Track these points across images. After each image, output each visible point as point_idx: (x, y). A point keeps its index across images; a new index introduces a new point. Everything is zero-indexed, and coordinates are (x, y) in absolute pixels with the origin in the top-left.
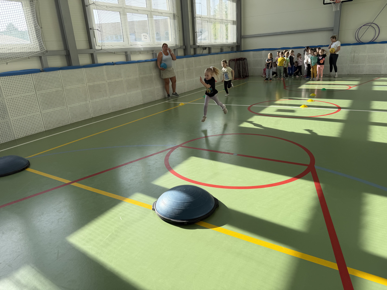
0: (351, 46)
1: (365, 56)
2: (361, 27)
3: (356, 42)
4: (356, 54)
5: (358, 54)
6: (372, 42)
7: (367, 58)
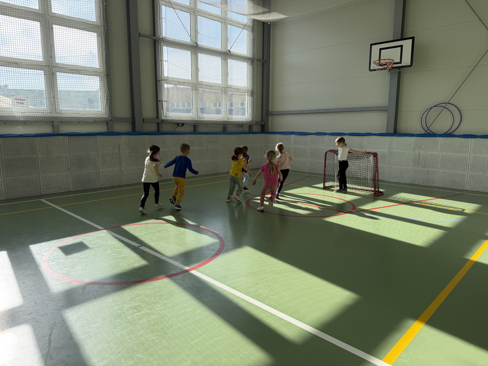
0: (415, 137)
1: (437, 155)
2: (432, 108)
3: (423, 132)
4: (422, 152)
5: (426, 152)
6: (448, 135)
7: (440, 159)
